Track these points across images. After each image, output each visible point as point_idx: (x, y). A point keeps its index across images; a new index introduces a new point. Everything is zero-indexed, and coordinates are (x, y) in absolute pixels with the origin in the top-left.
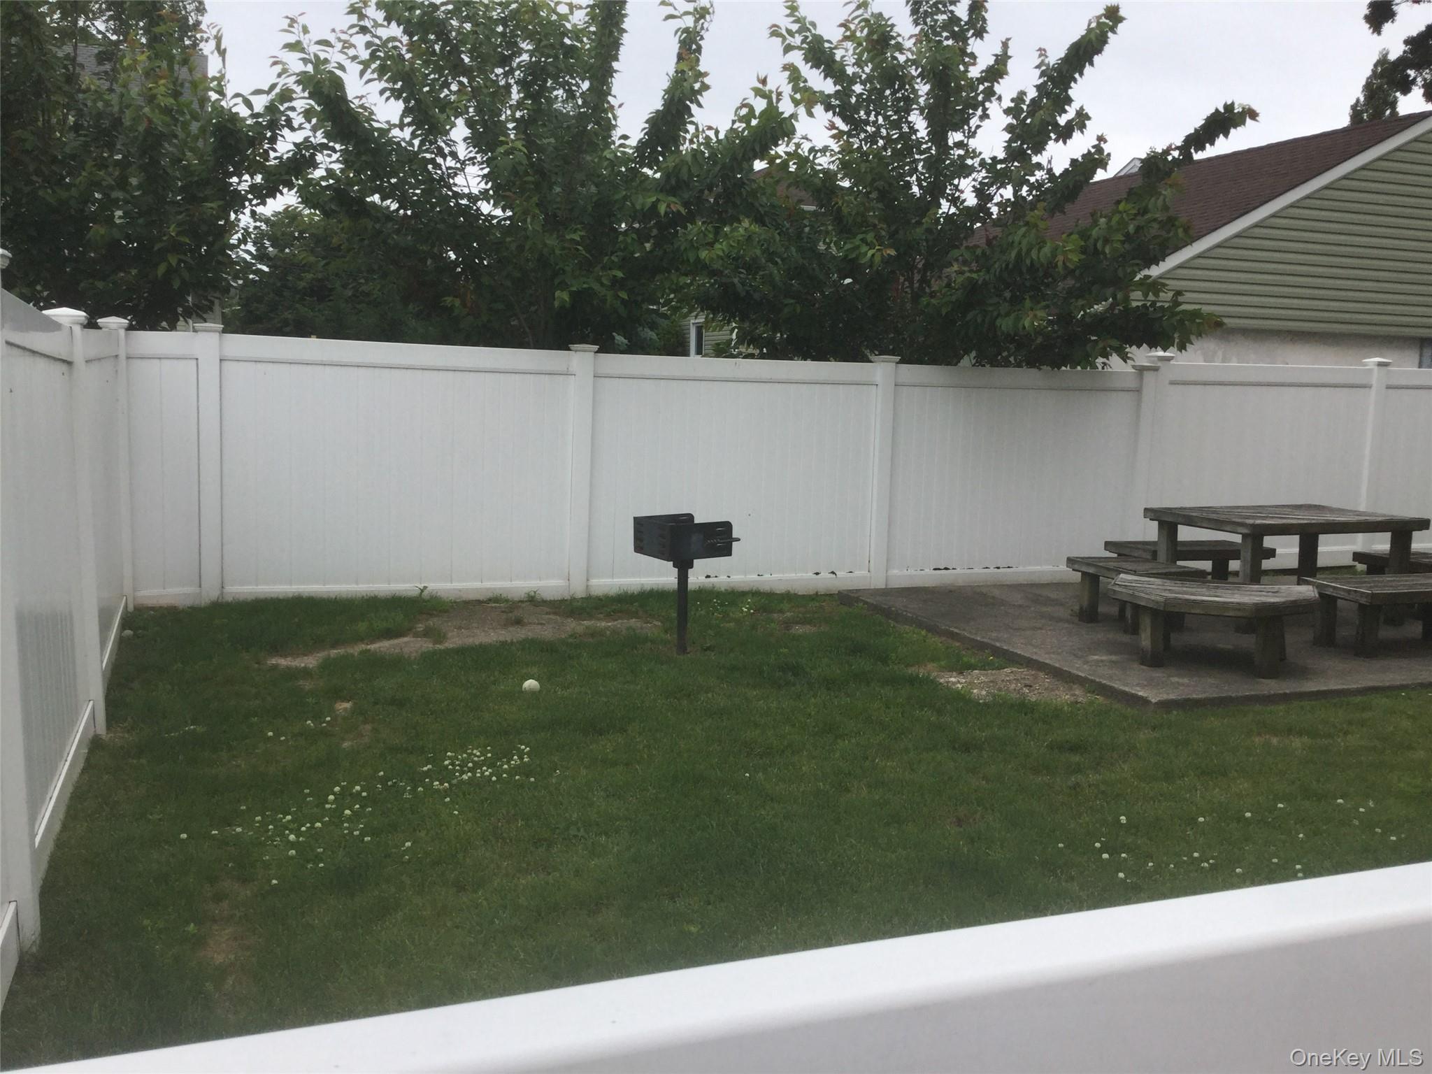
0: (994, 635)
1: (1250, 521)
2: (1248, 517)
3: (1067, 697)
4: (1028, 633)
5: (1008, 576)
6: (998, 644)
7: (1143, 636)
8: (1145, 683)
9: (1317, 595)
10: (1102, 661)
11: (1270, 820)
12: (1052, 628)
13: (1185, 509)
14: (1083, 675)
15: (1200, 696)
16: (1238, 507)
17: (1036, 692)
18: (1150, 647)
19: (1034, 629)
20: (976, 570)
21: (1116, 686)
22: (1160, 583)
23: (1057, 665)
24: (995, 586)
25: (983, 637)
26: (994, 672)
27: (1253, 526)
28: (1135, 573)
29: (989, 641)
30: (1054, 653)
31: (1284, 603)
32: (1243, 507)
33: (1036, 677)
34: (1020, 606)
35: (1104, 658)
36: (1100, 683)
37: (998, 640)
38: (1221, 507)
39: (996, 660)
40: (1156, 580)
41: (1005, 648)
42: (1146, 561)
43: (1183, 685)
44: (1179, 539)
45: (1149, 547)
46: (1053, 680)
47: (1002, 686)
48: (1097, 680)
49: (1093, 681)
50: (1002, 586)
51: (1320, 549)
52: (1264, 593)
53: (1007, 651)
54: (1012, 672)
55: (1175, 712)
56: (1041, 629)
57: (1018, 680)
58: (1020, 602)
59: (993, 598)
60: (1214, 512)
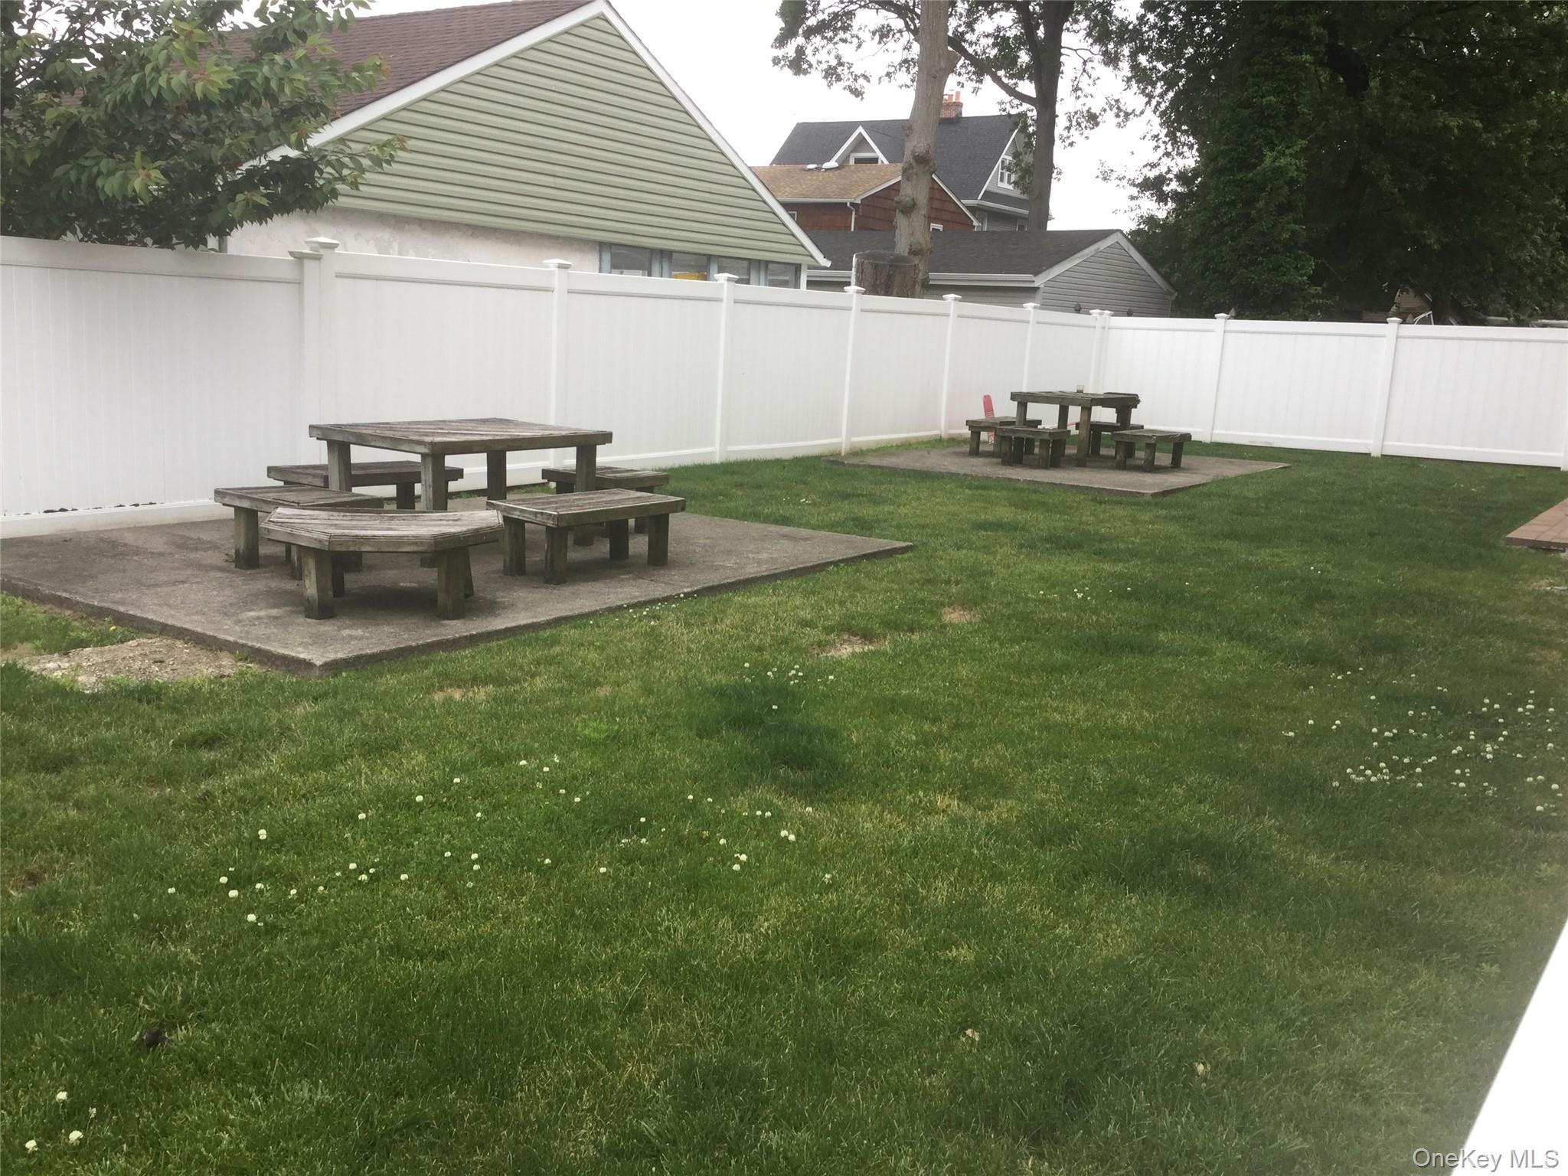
0: (119, 596)
1: (429, 439)
2: (426, 435)
3: (210, 670)
4: (166, 589)
5: (148, 515)
6: (122, 609)
7: (307, 582)
8: (310, 641)
9: (501, 521)
10: (259, 618)
11: (445, 800)
12: (198, 580)
13: (357, 425)
14: (231, 639)
15: (375, 651)
16: (419, 423)
17: (168, 670)
18: (316, 596)
19: (175, 583)
20: (106, 510)
21: (272, 649)
22: (326, 517)
23: (199, 630)
24: (129, 529)
25: (104, 601)
26: (112, 647)
27: (433, 444)
28: (298, 505)
29: (111, 606)
30: (197, 613)
31: (465, 533)
32: (424, 423)
33: (171, 648)
34: (160, 554)
35: (262, 613)
36: (252, 647)
37: (122, 602)
38: (399, 423)
39: (120, 630)
40: (322, 513)
41: (131, 612)
42: (316, 488)
43: (356, 638)
44: (353, 461)
45: (319, 472)
46: (194, 650)
47: (122, 667)
48: (250, 644)
49: (244, 646)
50: (137, 529)
51: (508, 466)
52: (444, 522)
53: (135, 616)
54: (138, 645)
55: (344, 674)
56: (183, 582)
57: (146, 655)
58: (161, 548)
59: (125, 545)
60: (391, 429)
